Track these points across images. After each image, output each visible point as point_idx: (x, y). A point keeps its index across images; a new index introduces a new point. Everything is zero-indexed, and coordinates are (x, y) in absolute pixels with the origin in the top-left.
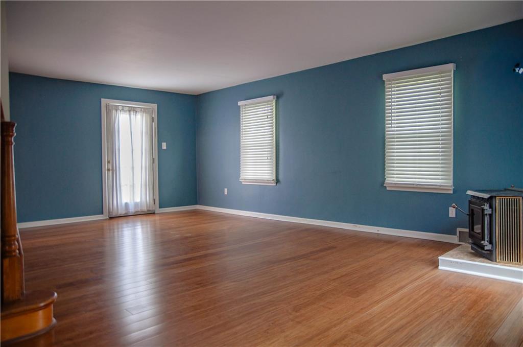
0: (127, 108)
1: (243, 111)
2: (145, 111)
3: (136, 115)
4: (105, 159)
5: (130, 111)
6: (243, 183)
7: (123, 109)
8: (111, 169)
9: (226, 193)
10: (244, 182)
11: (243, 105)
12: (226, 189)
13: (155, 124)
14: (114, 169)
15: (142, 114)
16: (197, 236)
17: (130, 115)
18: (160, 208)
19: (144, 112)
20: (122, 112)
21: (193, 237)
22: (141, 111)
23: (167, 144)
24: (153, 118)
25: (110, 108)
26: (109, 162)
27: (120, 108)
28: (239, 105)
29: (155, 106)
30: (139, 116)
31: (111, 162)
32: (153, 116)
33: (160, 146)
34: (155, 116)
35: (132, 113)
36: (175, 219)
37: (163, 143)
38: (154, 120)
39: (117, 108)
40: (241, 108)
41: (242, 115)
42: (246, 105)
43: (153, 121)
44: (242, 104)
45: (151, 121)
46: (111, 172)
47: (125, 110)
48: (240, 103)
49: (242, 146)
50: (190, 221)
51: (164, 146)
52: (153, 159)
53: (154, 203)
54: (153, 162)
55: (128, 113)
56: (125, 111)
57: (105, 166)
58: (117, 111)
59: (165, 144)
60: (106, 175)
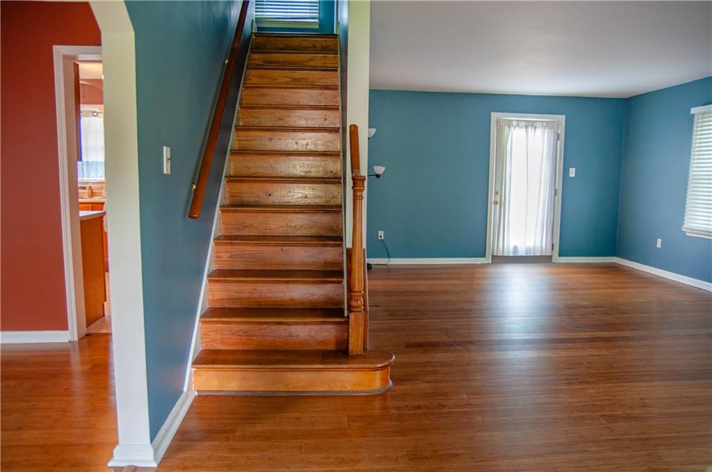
0: (524, 123)
1: (698, 123)
2: (547, 125)
3: (535, 132)
4: (492, 188)
5: (526, 127)
6: (687, 234)
7: (518, 125)
8: (498, 201)
9: (659, 246)
10: (689, 233)
11: (698, 114)
12: (659, 241)
13: (561, 143)
14: (503, 202)
15: (543, 130)
16: (596, 307)
17: (527, 132)
18: (559, 256)
19: (545, 127)
20: (516, 129)
21: (588, 308)
22: (542, 125)
23: (576, 170)
24: (558, 135)
25: (502, 124)
26: (496, 193)
27: (515, 123)
28: (692, 113)
29: (562, 118)
30: (539, 131)
31: (499, 193)
32: (559, 132)
33: (566, 172)
34: (562, 131)
35: (530, 129)
36: (576, 276)
37: (571, 169)
38: (560, 136)
39: (509, 124)
40: (696, 117)
41: (695, 129)
42: (704, 113)
43: (558, 139)
44: (698, 112)
45: (556, 139)
46: (498, 205)
47: (521, 125)
48: (693, 111)
49: (691, 177)
50: (596, 281)
51: (572, 173)
52: (556, 190)
53: (552, 249)
54: (555, 194)
55: (524, 129)
56: (521, 127)
57: (492, 197)
58: (510, 128)
59: (574, 169)
60: (493, 210)
